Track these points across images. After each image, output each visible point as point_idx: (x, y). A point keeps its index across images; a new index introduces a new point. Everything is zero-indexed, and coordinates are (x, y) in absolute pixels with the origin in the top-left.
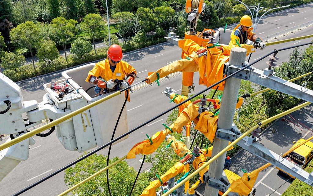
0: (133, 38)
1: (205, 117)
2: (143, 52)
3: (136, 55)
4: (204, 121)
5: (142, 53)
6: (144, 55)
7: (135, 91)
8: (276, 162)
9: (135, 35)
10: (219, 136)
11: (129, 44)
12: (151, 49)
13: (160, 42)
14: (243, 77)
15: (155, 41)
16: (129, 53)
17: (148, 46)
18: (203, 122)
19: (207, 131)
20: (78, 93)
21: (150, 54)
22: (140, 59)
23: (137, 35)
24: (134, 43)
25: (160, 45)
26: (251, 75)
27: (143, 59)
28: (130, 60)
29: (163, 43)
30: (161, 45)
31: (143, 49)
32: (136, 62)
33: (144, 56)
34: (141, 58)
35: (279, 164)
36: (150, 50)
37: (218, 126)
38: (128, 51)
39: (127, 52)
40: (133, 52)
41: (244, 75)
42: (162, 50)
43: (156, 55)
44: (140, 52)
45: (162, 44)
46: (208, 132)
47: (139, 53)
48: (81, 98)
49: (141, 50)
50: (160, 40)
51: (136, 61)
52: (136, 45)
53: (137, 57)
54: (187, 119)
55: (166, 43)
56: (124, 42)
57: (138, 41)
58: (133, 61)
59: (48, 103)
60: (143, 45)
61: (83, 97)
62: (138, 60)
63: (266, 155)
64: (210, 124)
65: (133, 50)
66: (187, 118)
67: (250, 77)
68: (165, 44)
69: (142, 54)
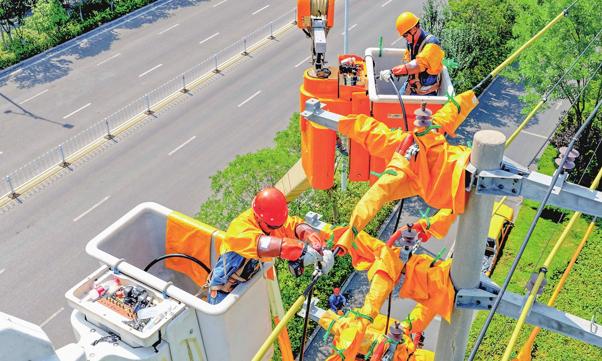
0: (28, 20)
1: (418, 268)
2: (63, 54)
3: (48, 67)
4: (419, 278)
5: (62, 57)
6: (71, 62)
7: (78, 165)
8: (585, 334)
9: (33, 11)
10: (460, 305)
11: (21, 38)
12: (83, 43)
13: (104, 20)
14: (507, 189)
15: (90, 21)
16: (27, 64)
17: (74, 37)
18: (416, 280)
19: (427, 297)
20: (168, 296)
21: (85, 56)
22: (63, 75)
23: (36, 12)
24: (34, 34)
25: (103, 29)
26: (523, 185)
27: (70, 73)
28: (36, 81)
29: (112, 22)
30: (107, 27)
31: (62, 47)
32: (54, 86)
33: (70, 66)
34: (66, 72)
35: (592, 337)
36: (82, 45)
37: (456, 284)
38: (22, 59)
39: (22, 62)
40: (38, 59)
41: (508, 187)
42: (112, 40)
43: (103, 59)
44: (58, 56)
45: (111, 26)
46: (429, 297)
47: (55, 59)
48: (185, 309)
49: (58, 50)
50: (104, 15)
51: (53, 83)
52: (42, 38)
53: (52, 73)
54: (389, 285)
55: (120, 21)
56: (5, 34)
57: (43, 26)
58: (44, 84)
59: (102, 340)
60: (60, 35)
61: (187, 305)
62: (58, 77)
63: (563, 325)
64: (437, 283)
65: (37, 54)
66: (388, 282)
67: (522, 189)
68: (117, 23)
69: (65, 61)
